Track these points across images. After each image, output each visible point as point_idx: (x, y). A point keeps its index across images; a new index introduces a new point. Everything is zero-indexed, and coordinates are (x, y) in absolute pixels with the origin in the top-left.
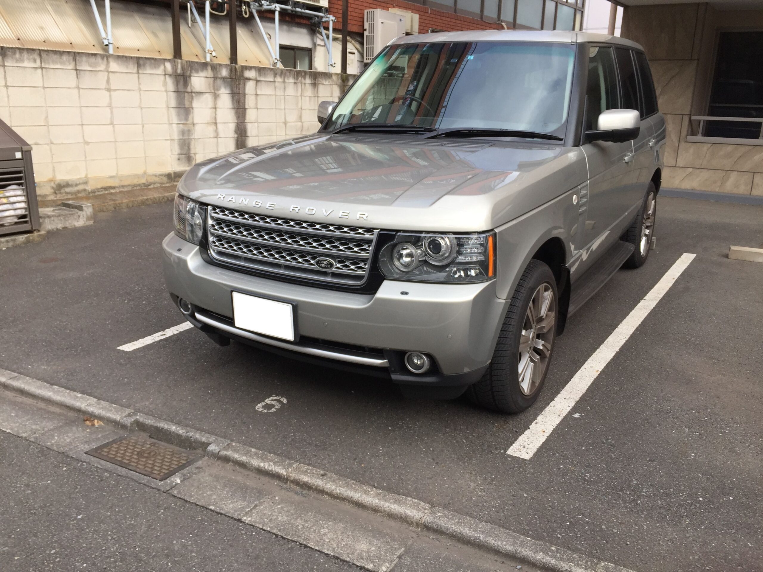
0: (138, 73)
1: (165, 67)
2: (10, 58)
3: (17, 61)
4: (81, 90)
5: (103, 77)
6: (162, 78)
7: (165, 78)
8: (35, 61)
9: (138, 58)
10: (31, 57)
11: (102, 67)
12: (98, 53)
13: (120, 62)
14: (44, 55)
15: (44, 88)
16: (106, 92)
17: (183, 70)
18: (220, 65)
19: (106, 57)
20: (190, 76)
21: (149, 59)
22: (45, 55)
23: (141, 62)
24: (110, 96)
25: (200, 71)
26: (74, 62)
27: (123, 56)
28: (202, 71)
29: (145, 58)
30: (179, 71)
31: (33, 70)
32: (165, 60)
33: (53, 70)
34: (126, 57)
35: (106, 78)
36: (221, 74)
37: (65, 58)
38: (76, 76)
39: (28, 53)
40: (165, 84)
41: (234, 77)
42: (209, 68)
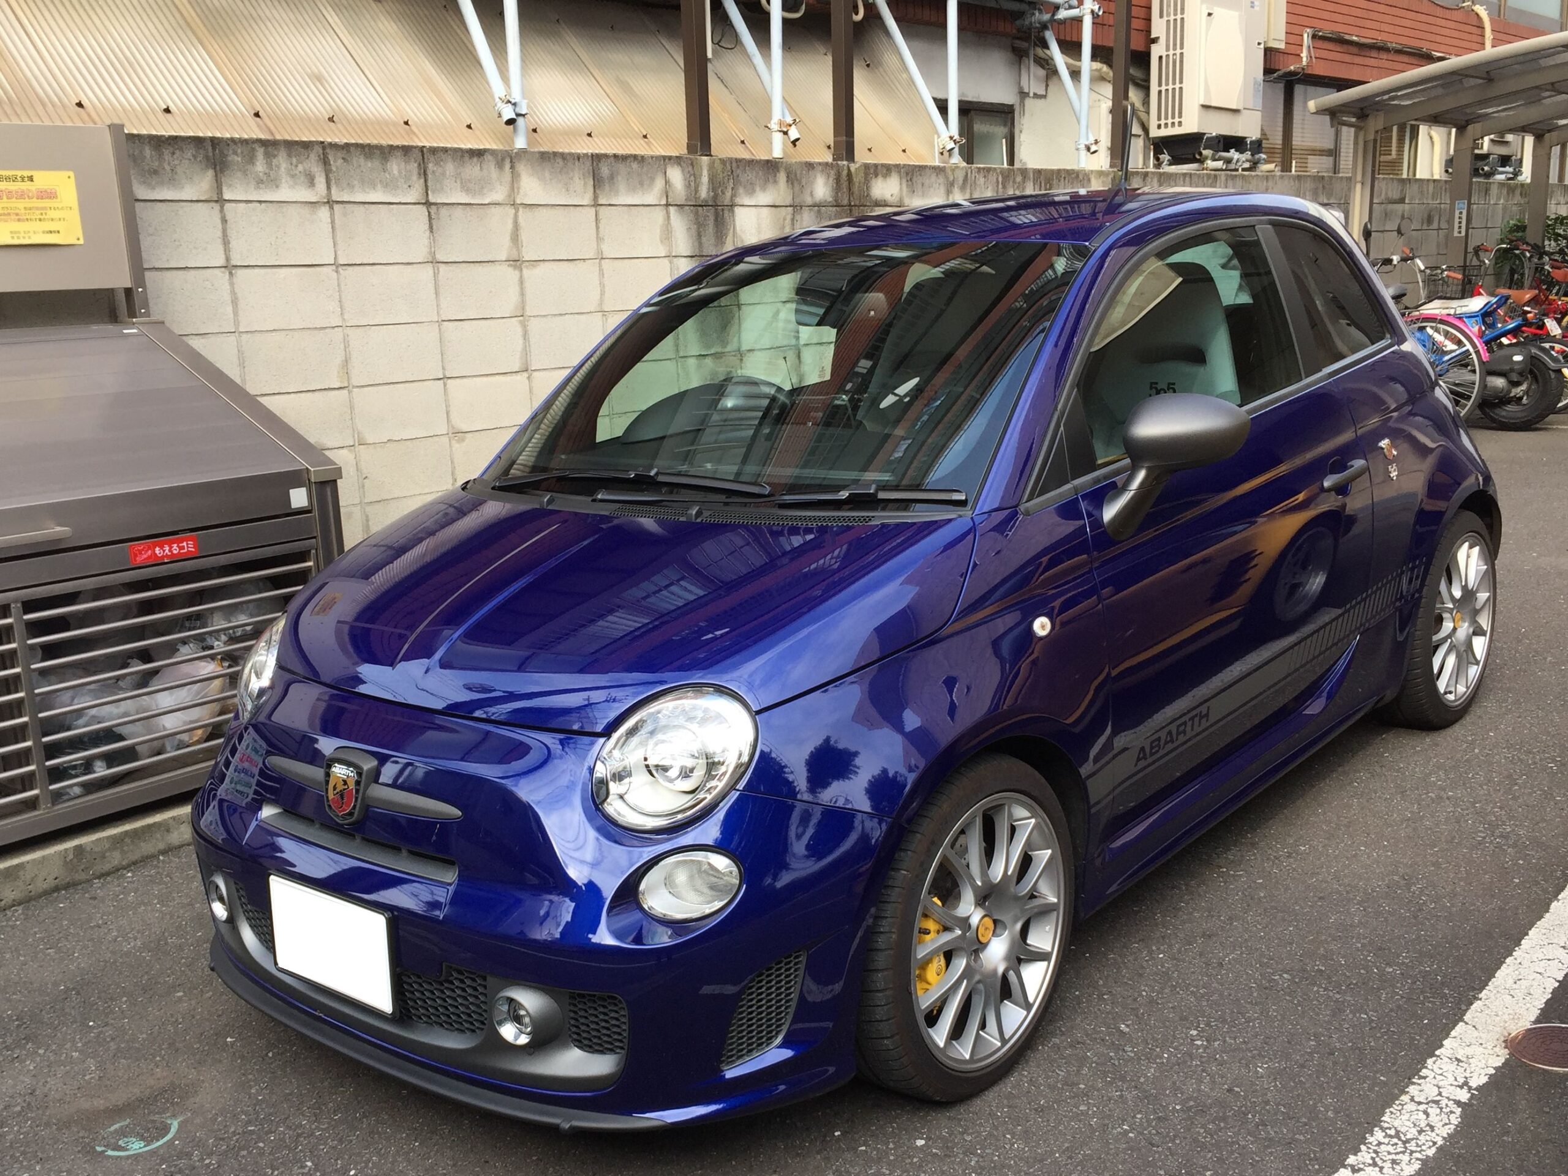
0: (596, 205)
1: (667, 182)
2: (239, 174)
3: (259, 183)
4: (442, 267)
5: (500, 221)
6: (659, 215)
7: (669, 217)
8: (311, 182)
9: (597, 158)
10: (300, 167)
11: (498, 194)
12: (488, 147)
13: (547, 174)
14: (336, 161)
15: (337, 266)
16: (510, 270)
17: (714, 189)
18: (810, 166)
19: (508, 159)
20: (732, 206)
21: (624, 158)
22: (340, 161)
23: (605, 170)
24: (521, 282)
25: (758, 189)
26: (422, 180)
27: (555, 154)
28: (764, 189)
29: (615, 156)
30: (704, 192)
31: (306, 211)
32: (667, 159)
33: (361, 207)
34: (563, 156)
35: (510, 225)
36: (812, 195)
37: (395, 166)
38: (427, 227)
39: (289, 156)
40: (667, 234)
41: (845, 202)
42: (782, 177)
